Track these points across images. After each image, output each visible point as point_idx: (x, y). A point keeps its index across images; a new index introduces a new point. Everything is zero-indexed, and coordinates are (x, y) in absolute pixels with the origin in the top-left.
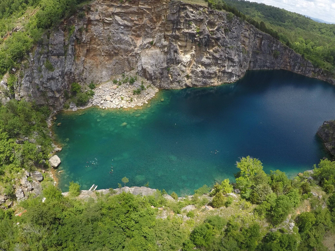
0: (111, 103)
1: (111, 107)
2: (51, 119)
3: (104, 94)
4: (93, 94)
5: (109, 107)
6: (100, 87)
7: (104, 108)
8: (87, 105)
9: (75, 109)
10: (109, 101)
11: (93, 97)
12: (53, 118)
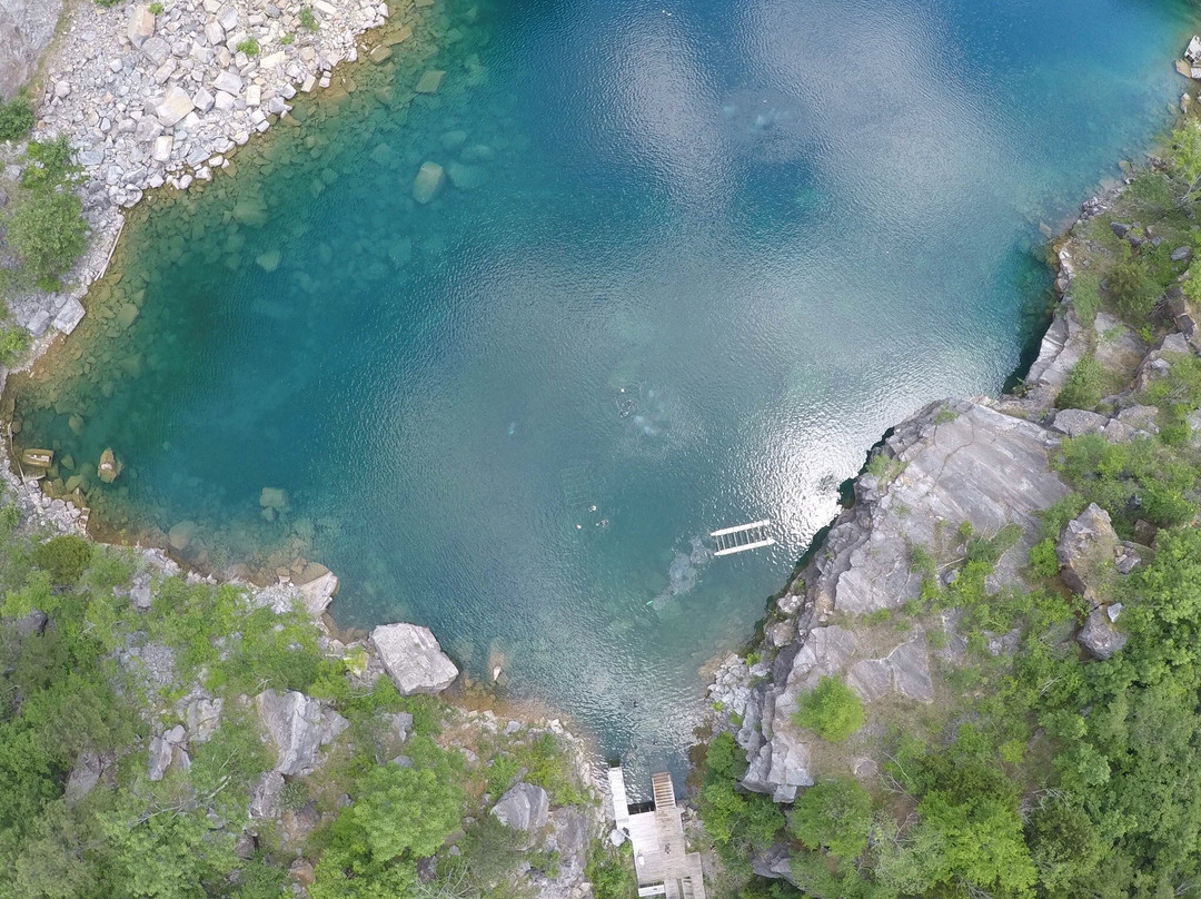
0: (212, 117)
1: (242, 137)
2: (32, 481)
3: (121, 107)
4: (59, 157)
5: (224, 145)
6: (62, 87)
7: (204, 173)
8: (96, 234)
9: (68, 314)
10: (193, 119)
11: (79, 168)
12: (29, 469)
